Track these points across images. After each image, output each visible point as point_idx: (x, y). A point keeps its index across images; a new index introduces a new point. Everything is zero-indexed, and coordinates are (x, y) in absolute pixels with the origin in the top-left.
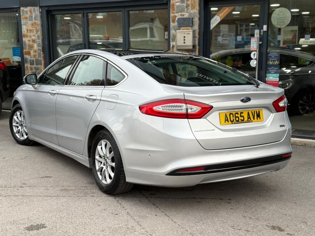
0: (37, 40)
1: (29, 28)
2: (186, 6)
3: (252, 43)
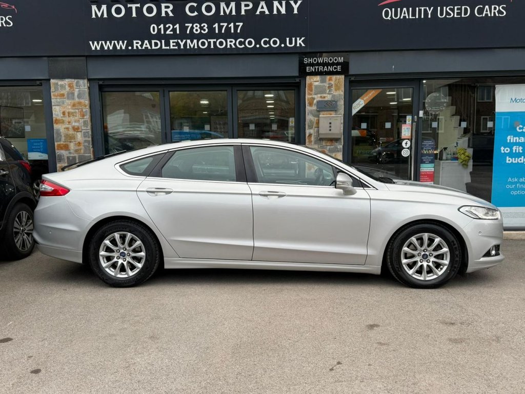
0: (83, 128)
1: (67, 111)
2: (329, 87)
3: (403, 130)
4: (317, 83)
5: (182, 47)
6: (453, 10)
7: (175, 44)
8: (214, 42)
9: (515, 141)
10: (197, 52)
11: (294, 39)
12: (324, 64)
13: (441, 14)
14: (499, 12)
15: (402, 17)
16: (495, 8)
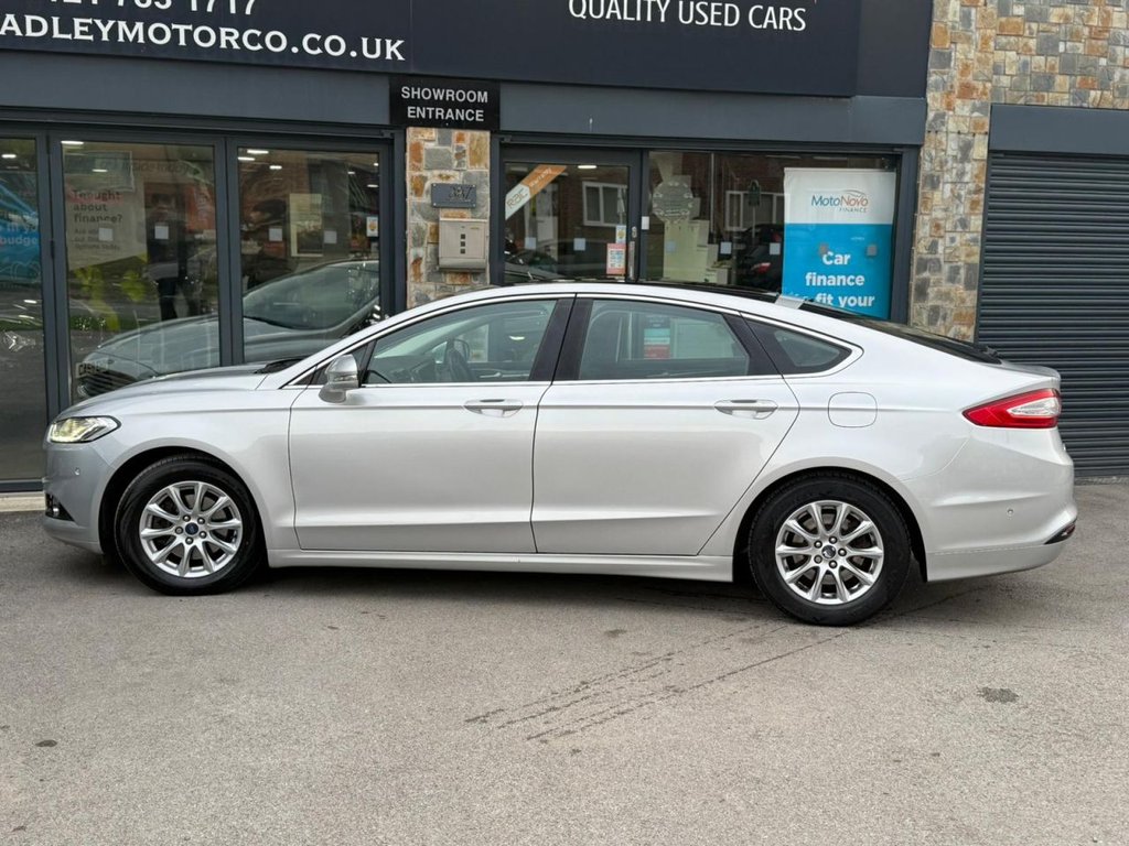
2: (457, 155)
3: (609, 256)
4: (431, 145)
5: (105, 38)
6: (707, 10)
7: (86, 29)
8: (186, 31)
9: (819, 284)
10: (143, 53)
11: (378, 41)
12: (446, 104)
13: (686, 17)
14: (794, 22)
15: (608, 16)
16: (786, 14)
